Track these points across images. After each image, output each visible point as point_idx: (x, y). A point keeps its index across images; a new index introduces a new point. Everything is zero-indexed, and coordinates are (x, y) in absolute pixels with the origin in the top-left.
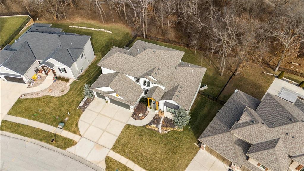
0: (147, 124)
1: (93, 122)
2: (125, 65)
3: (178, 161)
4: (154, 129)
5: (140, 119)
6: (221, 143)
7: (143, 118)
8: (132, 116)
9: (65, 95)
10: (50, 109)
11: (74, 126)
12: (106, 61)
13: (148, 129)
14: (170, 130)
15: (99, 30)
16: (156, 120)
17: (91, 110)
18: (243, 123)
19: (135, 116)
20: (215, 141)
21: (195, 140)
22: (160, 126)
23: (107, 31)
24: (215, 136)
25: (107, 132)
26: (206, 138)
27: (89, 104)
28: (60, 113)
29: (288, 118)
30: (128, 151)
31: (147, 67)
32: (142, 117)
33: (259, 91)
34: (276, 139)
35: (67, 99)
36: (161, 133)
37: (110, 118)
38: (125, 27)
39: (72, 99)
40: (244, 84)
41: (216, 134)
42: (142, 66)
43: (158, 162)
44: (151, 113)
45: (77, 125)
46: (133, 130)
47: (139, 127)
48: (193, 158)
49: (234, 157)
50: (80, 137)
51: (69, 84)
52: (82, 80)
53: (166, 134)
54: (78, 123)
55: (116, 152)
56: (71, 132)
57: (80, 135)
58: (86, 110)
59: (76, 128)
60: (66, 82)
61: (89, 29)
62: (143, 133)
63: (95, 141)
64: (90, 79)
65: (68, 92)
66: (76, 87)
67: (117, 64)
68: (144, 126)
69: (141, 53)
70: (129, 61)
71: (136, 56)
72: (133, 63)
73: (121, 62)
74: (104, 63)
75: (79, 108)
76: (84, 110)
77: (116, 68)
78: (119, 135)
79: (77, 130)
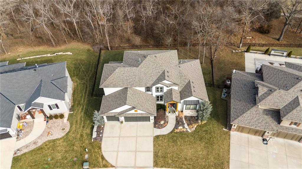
0: (174, 129)
1: (118, 147)
2: (131, 78)
3: (219, 150)
4: (183, 131)
5: (165, 127)
6: (252, 119)
7: (166, 124)
8: (155, 127)
9: (69, 132)
10: (61, 153)
11: (100, 160)
12: (108, 80)
13: (177, 133)
14: (195, 126)
15: (57, 54)
16: (179, 121)
17: (109, 137)
18: (263, 95)
19: (157, 124)
20: (245, 119)
21: (221, 126)
22: (186, 126)
23: (66, 53)
24: (244, 115)
25: (139, 152)
26: (237, 120)
27: (103, 132)
28: (76, 153)
29: (294, 78)
30: (171, 161)
31: (155, 73)
32: (164, 123)
33: (240, 67)
34: (296, 98)
35: (73, 135)
36: (190, 132)
37: (135, 137)
38: (82, 45)
39: (80, 133)
40: (225, 65)
41: (244, 113)
42: (150, 74)
43: (203, 158)
44: (171, 117)
45: (103, 158)
46: (164, 140)
47: (168, 134)
48: (230, 143)
49: (268, 126)
50: (114, 168)
51: (65, 119)
52: (76, 110)
53: (194, 131)
54: (102, 155)
55: (160, 167)
56: (100, 167)
57: (112, 166)
58: (103, 139)
59: (104, 161)
60: (62, 119)
61: (44, 57)
62: (175, 138)
63: (133, 165)
64: (83, 106)
65: (70, 128)
66: (75, 120)
67: (122, 80)
68: (172, 132)
69: (143, 62)
70: (134, 73)
71: (140, 66)
72: (139, 74)
73: (126, 76)
74: (107, 83)
75: (94, 140)
76: (101, 140)
77: (123, 84)
78: (154, 150)
79: (106, 163)
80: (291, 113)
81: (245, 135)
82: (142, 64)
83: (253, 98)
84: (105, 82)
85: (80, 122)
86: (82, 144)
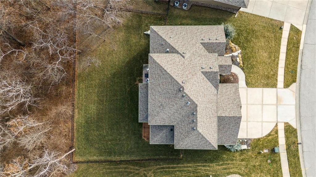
0: (239, 67)
1: (258, 122)
3: (259, 25)
4: (241, 57)
5: (236, 76)
9: (239, 174)
11: (270, 137)
13: (243, 64)
14: (233, 44)
17: (247, 131)
21: (232, 18)
22: (235, 54)
25: (262, 102)
28: (263, 162)
32: (233, 76)
35: (243, 169)
36: (240, 50)
37: (247, 106)
39: (240, 163)
45: (269, 135)
46: (251, 77)
47: (245, 73)
48: (251, 14)
50: (278, 124)
53: (239, 46)
54: (266, 136)
55: (277, 82)
56: (278, 136)
57: (277, 125)
58: (249, 137)
59: (272, 134)
62: (249, 66)
63: (275, 107)
64: (199, 166)
66: (222, 171)
67: (210, 123)
68: (243, 69)
69: (191, 98)
70: (203, 110)
71: (196, 103)
72: (205, 103)
73: (206, 120)
74: (213, 141)
75: (249, 147)
76: (250, 139)
77: (214, 122)
78: (261, 87)
79: (273, 132)
82: (194, 100)
84: (212, 144)
85: (226, 165)
86: (253, 158)
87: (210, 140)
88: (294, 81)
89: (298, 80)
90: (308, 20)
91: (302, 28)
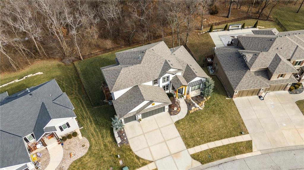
0: (188, 111)
1: (147, 143)
2: (138, 75)
3: (231, 116)
4: (196, 110)
5: (179, 112)
6: (249, 82)
7: (180, 109)
8: (171, 115)
9: (91, 146)
10: (94, 169)
11: (137, 160)
13: (192, 113)
14: (204, 103)
15: (26, 78)
16: (189, 104)
17: (134, 137)
18: (251, 60)
19: (171, 111)
20: (244, 83)
21: (224, 97)
22: (196, 105)
23: (36, 74)
24: (242, 80)
25: (168, 140)
26: (238, 86)
27: (125, 135)
28: (109, 163)
29: (268, 41)
30: (199, 139)
31: (158, 65)
32: (178, 109)
34: (276, 55)
35: (97, 148)
36: (202, 109)
37: (158, 129)
38: (48, 62)
39: (102, 144)
40: (198, 47)
41: (241, 79)
42: (154, 67)
43: (224, 127)
44: (182, 102)
45: (138, 158)
46: (184, 123)
47: (185, 117)
48: (236, 108)
49: (262, 84)
50: (153, 163)
51: (80, 136)
52: (85, 124)
53: (205, 107)
54: (136, 156)
55: (193, 147)
56: (140, 167)
57: (151, 162)
58: (129, 141)
59: (141, 160)
60: (76, 136)
61: (12, 84)
62: (193, 118)
63: (169, 154)
64: (90, 119)
65: (90, 142)
66: (90, 133)
67: (130, 79)
68: (188, 114)
69: (144, 57)
70: (139, 70)
71: (142, 62)
72: (144, 70)
73: (132, 75)
74: (117, 86)
75: (120, 145)
76: (128, 143)
77: (132, 83)
78: (180, 134)
79: (143, 161)
80: (278, 68)
81: (244, 98)
82: (143, 60)
83: (242, 65)
84: (114, 86)
85: (96, 134)
86: (110, 153)
87: (117, 83)
88: (202, 163)
89: (206, 165)
90: (266, 153)
91: (256, 151)
